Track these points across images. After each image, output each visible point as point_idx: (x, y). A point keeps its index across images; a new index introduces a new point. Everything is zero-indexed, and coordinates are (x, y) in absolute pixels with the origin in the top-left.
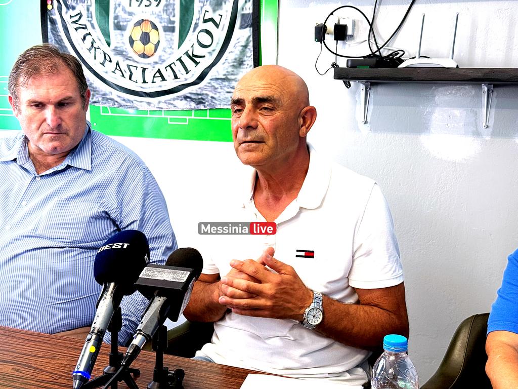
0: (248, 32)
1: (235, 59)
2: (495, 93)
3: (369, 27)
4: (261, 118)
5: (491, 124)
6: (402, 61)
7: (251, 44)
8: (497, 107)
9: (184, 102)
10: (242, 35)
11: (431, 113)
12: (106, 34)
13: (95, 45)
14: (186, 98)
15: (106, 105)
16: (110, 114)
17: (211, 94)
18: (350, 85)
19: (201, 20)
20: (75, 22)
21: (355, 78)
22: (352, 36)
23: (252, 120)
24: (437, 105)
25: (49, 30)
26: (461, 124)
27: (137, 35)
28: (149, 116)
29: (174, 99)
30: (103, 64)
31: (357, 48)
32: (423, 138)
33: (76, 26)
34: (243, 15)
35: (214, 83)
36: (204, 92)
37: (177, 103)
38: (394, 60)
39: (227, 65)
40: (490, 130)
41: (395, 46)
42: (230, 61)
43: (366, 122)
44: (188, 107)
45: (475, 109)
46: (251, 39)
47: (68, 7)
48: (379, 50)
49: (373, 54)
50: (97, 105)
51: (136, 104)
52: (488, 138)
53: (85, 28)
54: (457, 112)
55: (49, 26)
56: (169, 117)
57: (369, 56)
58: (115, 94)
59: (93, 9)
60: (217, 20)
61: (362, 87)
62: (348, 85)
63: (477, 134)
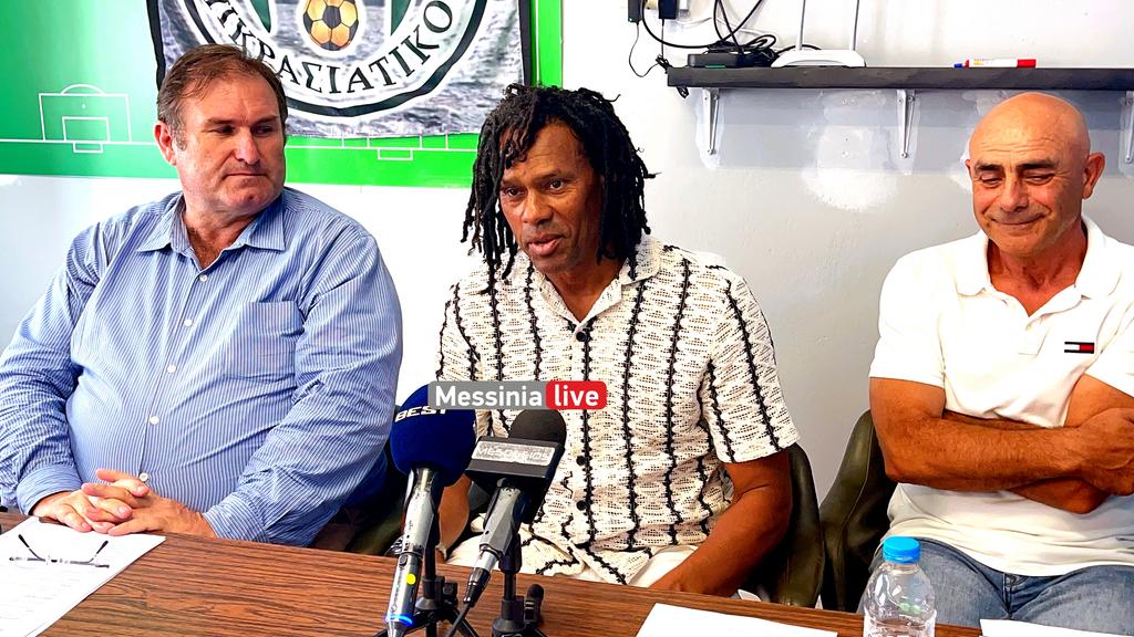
1: (492, 50)
5: (912, 150)
12: (263, 12)
13: (244, 30)
21: (695, 83)
24: (827, 122)
26: (866, 152)
27: (317, 11)
28: (343, 147)
31: (696, 31)
35: (455, 91)
36: (440, 106)
45: (887, 128)
49: (723, 40)
52: (909, 173)
61: (706, 95)
62: (685, 94)
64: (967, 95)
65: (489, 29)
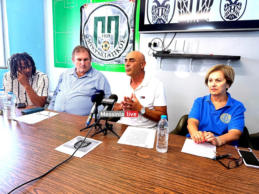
0: (132, 44)
2: (194, 61)
3: (162, 44)
4: (131, 63)
5: (192, 69)
6: (170, 52)
7: (132, 48)
8: (194, 64)
9: (115, 62)
10: (130, 45)
11: (177, 66)
12: (96, 45)
13: (93, 47)
14: (116, 61)
15: (96, 63)
16: (97, 65)
17: (122, 60)
18: (157, 58)
19: (120, 41)
20: (88, 41)
21: (158, 56)
22: (158, 46)
23: (128, 64)
24: (179, 64)
25: (82, 43)
26: (185, 69)
27: (104, 45)
28: (106, 65)
29: (113, 61)
30: (95, 52)
31: (159, 49)
32: (175, 72)
33: (89, 42)
34: (131, 40)
35: (123, 57)
36: (120, 60)
37: (113, 62)
38: (168, 52)
39: (126, 53)
40: (192, 70)
41: (169, 48)
42: (127, 52)
43: (161, 68)
44: (116, 64)
45: (189, 65)
46: (132, 46)
47: (87, 38)
48: (165, 49)
49: (163, 50)
50: (93, 62)
51: (103, 62)
52: (191, 72)
53: (91, 43)
54: (184, 66)
55: (82, 42)
56: (111, 66)
57: (162, 51)
58: (98, 60)
59: (93, 38)
60: (124, 41)
61: (160, 59)
62: (156, 58)
63: (189, 71)
64: (202, 60)
65: (128, 48)
